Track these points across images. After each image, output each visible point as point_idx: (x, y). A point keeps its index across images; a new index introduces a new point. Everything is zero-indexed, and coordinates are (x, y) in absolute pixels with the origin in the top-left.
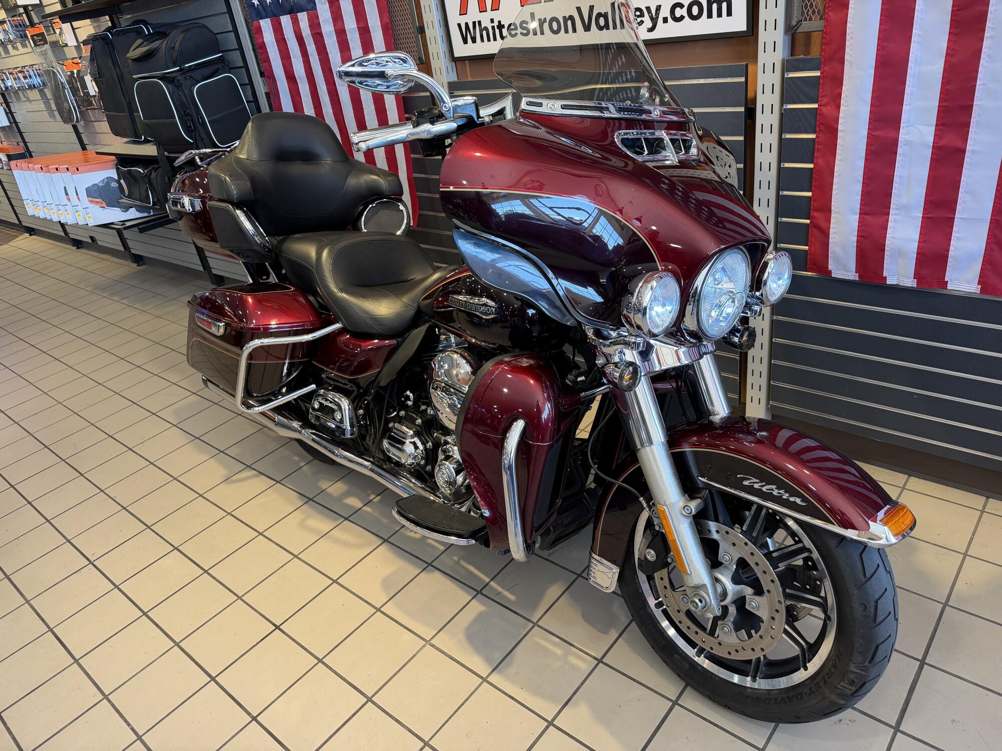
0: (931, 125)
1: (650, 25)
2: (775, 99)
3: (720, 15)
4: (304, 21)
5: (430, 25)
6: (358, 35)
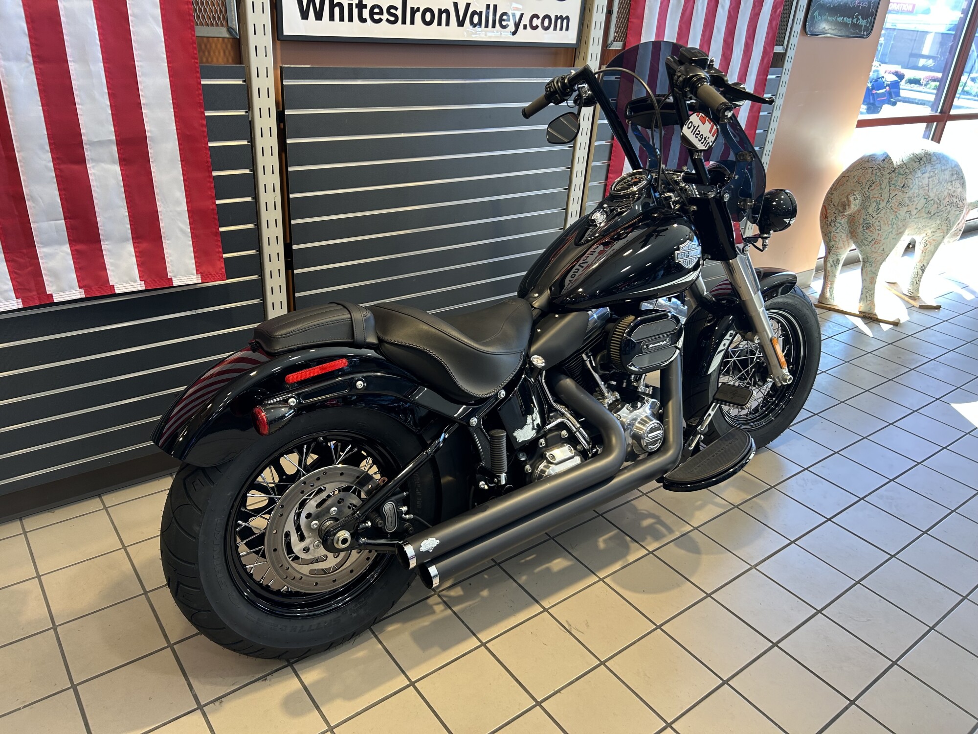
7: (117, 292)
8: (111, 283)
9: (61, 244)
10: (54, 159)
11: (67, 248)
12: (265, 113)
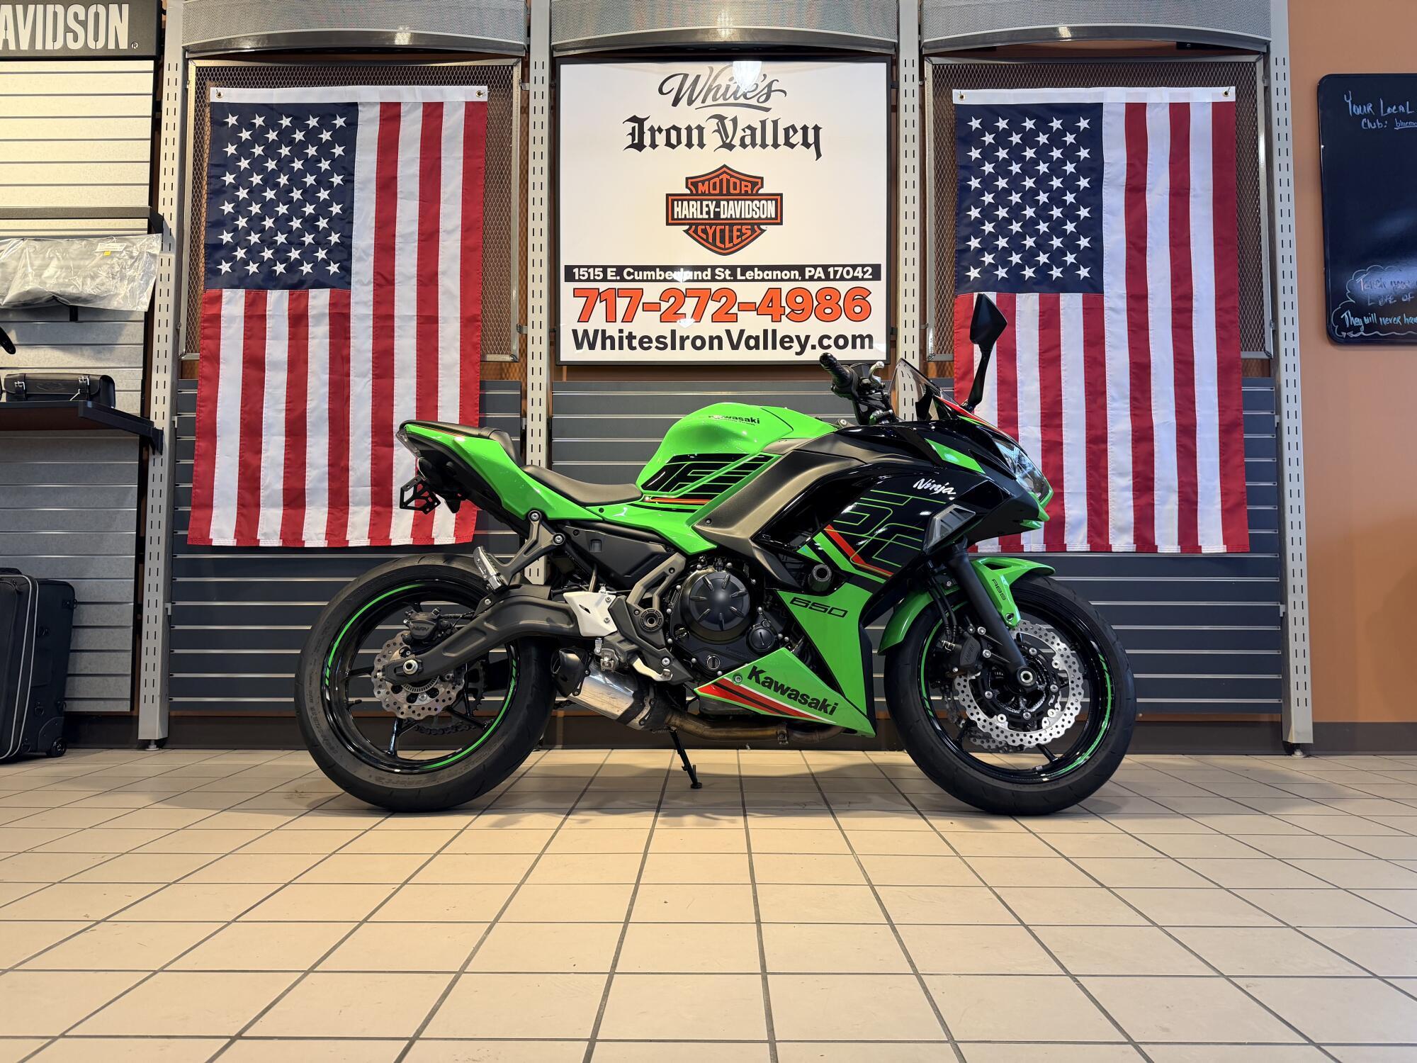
1: (799, 350)
3: (862, 347)
4: (319, 300)
5: (537, 325)
6: (414, 323)
7: (393, 544)
8: (390, 537)
9: (366, 505)
10: (372, 442)
11: (368, 509)
12: (536, 417)
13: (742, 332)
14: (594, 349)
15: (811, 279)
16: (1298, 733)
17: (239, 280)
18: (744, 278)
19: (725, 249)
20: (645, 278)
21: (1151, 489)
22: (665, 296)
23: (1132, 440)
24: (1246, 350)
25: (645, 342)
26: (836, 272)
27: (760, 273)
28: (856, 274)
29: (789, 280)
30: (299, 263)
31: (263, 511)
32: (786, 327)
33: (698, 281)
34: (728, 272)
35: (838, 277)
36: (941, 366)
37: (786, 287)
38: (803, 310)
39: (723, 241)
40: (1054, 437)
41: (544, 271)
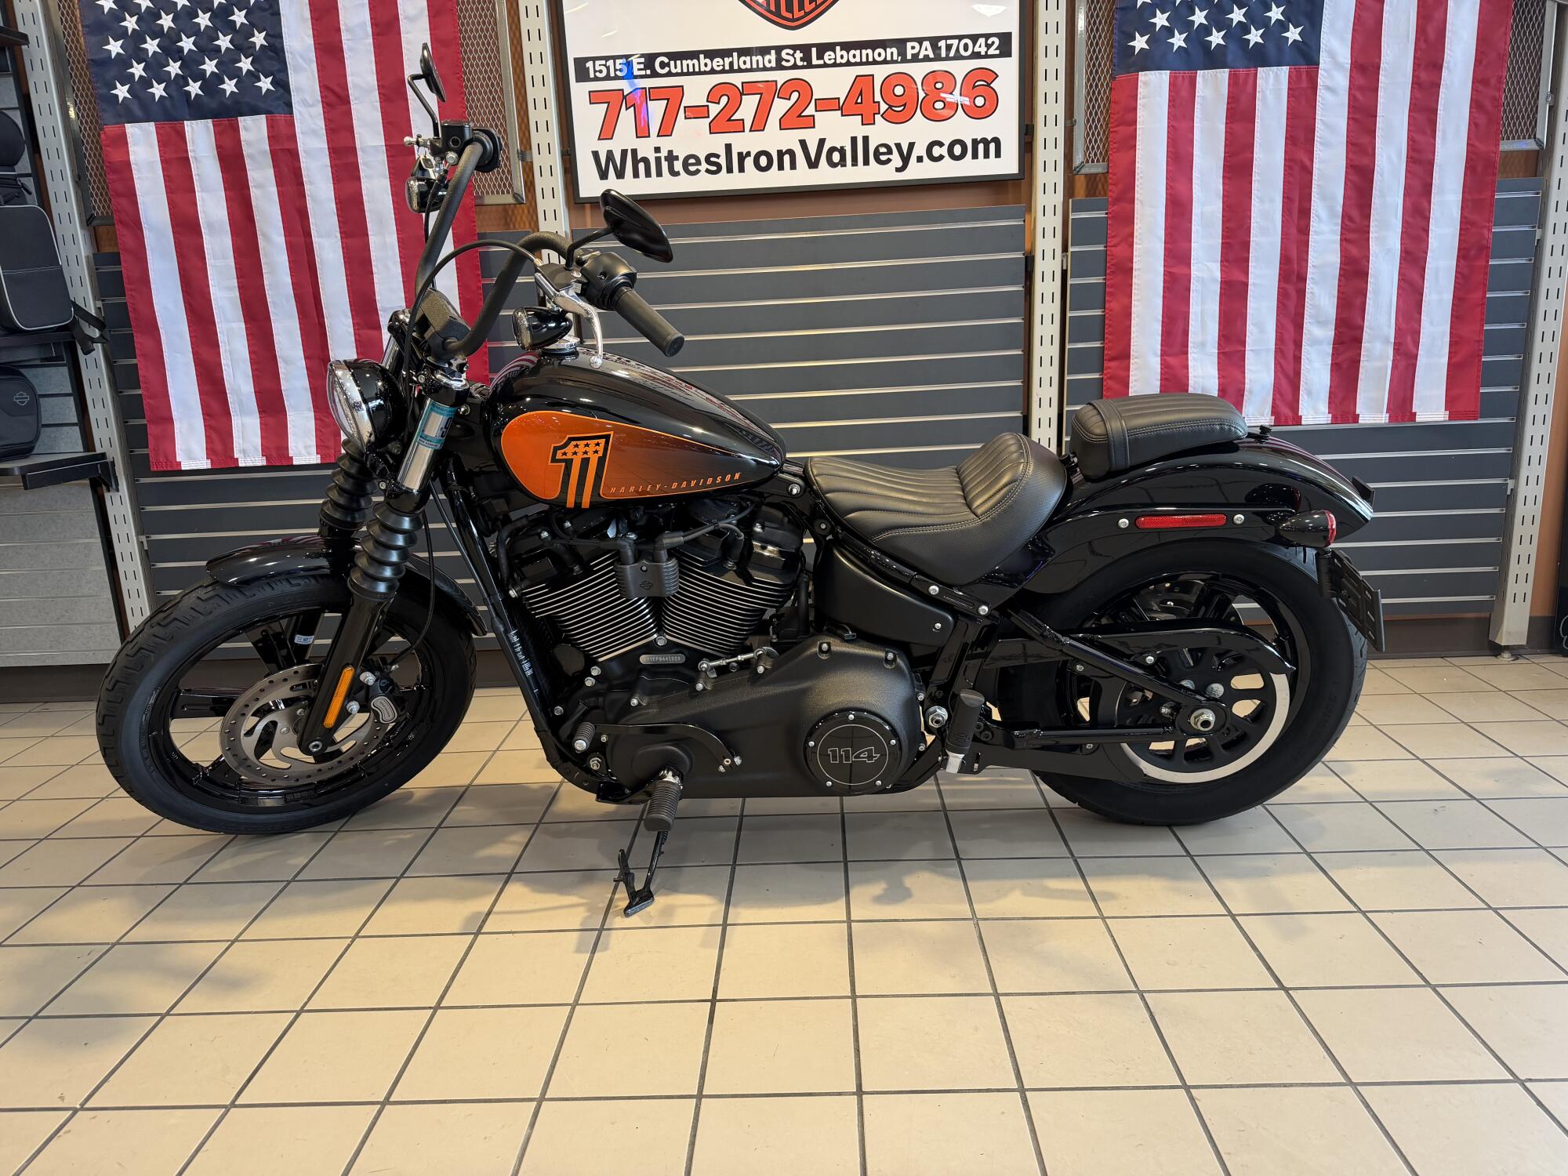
0: (1217, 262)
1: (900, 164)
2: (1057, 243)
3: (986, 156)
4: (253, 131)
5: (544, 149)
6: (383, 157)
13: (822, 142)
14: (623, 178)
15: (915, 58)
16: (1509, 633)
17: (142, 109)
18: (821, 62)
19: (793, 20)
20: (685, 70)
21: (1358, 341)
22: (713, 95)
23: (1340, 275)
24: (1508, 139)
25: (690, 164)
26: (949, 47)
27: (844, 53)
28: (977, 49)
29: (885, 62)
30: (217, 79)
31: (236, 421)
32: (882, 132)
33: (758, 69)
34: (799, 55)
35: (952, 54)
36: (1091, 178)
37: (880, 73)
38: (905, 105)
39: (790, 9)
40: (1237, 276)
41: (548, 69)
